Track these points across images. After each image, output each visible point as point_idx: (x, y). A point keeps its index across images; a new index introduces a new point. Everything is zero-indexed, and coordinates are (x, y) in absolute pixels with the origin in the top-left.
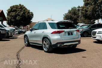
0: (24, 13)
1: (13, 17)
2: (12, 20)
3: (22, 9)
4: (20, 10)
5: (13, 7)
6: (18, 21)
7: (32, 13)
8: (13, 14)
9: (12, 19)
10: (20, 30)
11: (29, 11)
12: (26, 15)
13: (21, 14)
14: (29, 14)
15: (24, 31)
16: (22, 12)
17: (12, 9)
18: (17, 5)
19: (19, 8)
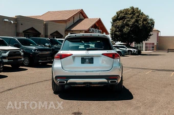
0: (137, 21)
1: (118, 28)
2: (117, 33)
3: (134, 14)
4: (130, 16)
5: (121, 12)
6: (125, 34)
7: (151, 20)
8: (119, 23)
9: (117, 31)
10: (128, 49)
11: (148, 16)
12: (140, 24)
13: (131, 23)
14: (145, 22)
15: (134, 51)
16: (133, 20)
17: (118, 16)
18: (127, 9)
19: (129, 13)
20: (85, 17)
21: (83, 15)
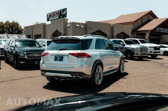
20: (155, 17)
21: (152, 15)
